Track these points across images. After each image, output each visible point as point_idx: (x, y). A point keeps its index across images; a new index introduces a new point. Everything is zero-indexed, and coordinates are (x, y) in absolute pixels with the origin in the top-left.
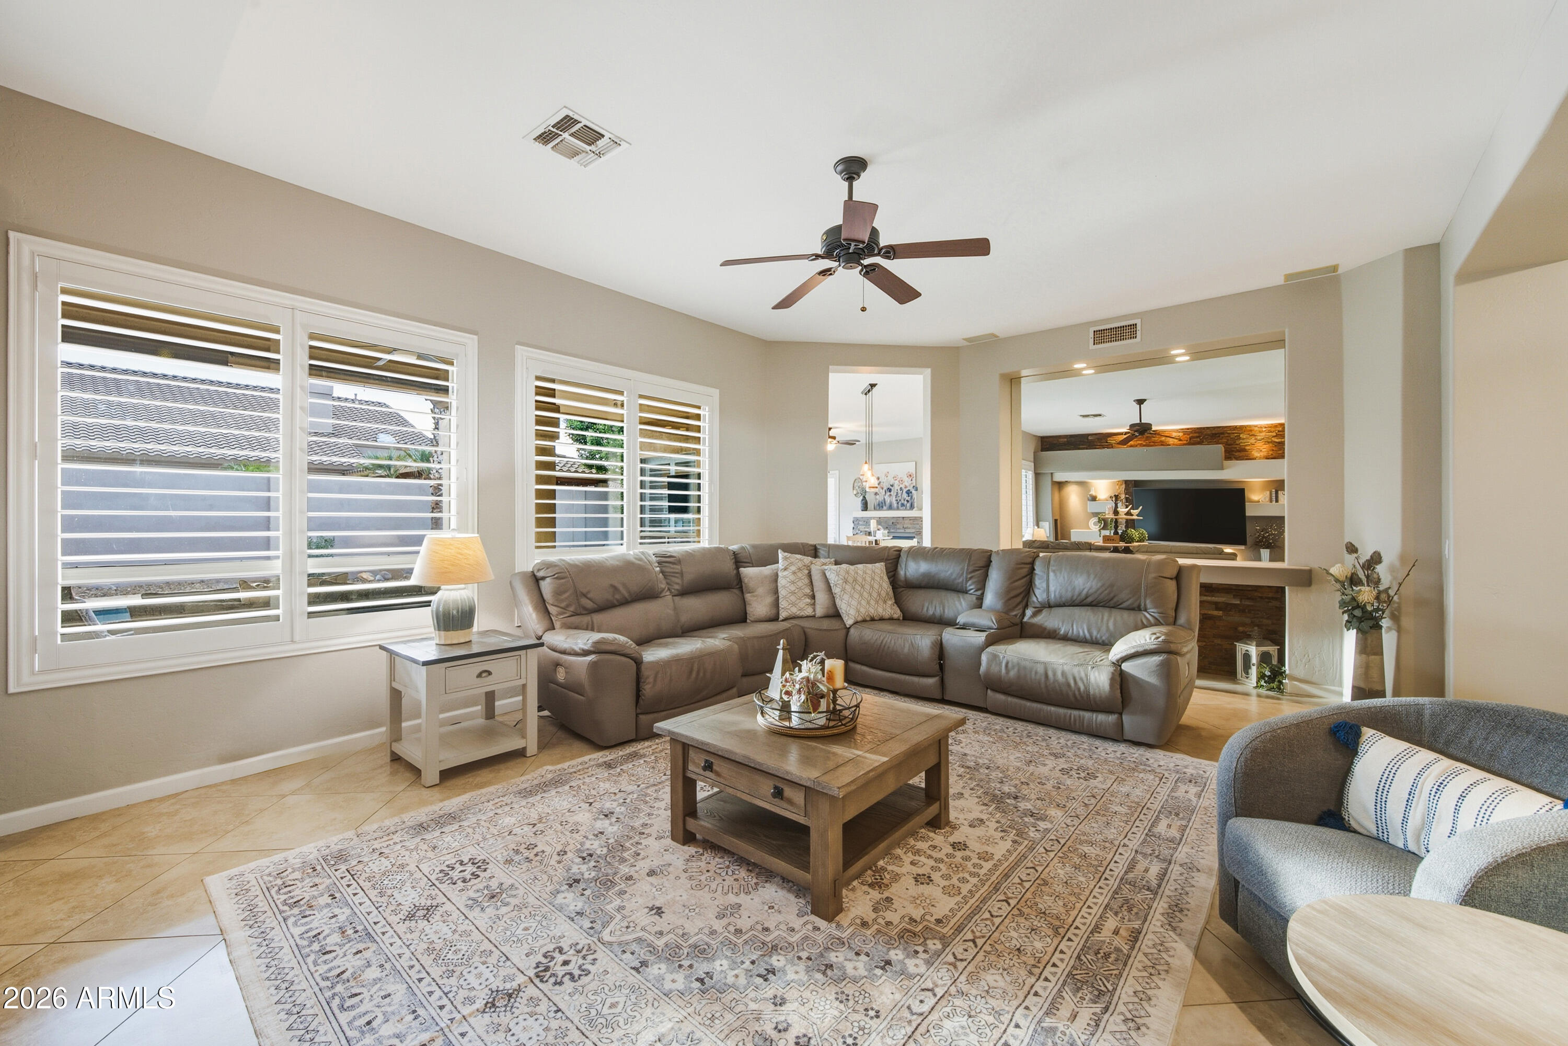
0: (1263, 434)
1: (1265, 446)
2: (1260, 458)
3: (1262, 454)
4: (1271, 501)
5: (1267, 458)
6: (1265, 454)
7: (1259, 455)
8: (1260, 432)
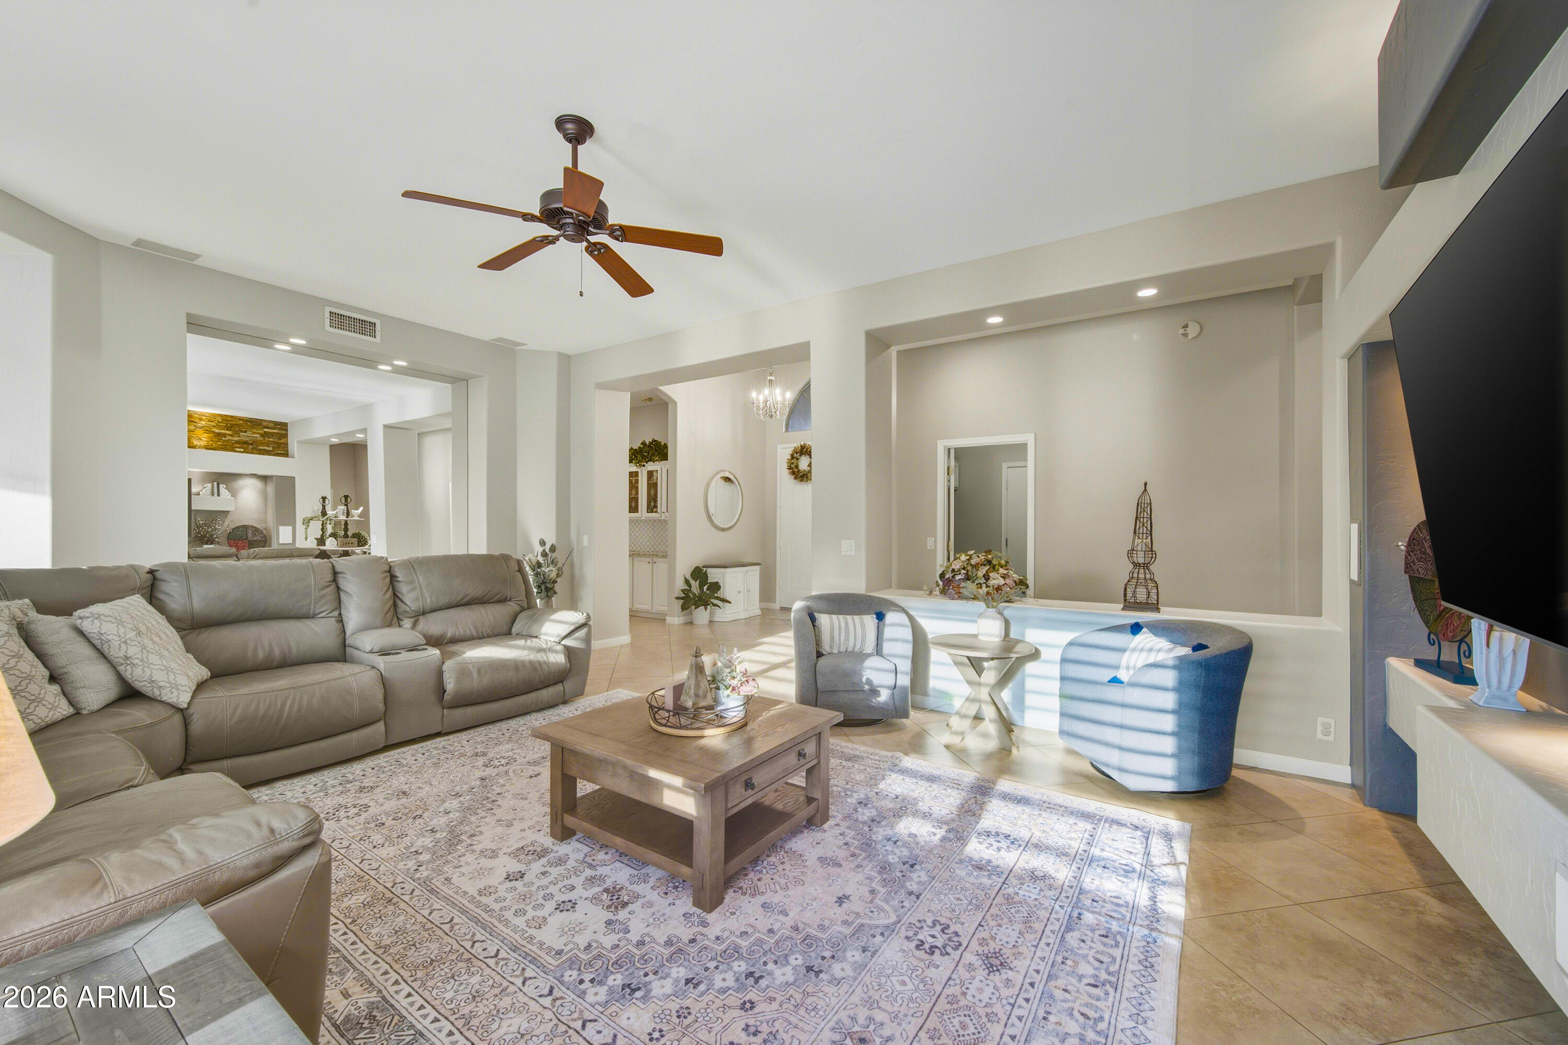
0: (203, 423)
1: (206, 435)
2: (200, 447)
3: (203, 443)
4: (213, 494)
5: (207, 449)
6: (205, 443)
7: (198, 443)
8: (201, 419)
